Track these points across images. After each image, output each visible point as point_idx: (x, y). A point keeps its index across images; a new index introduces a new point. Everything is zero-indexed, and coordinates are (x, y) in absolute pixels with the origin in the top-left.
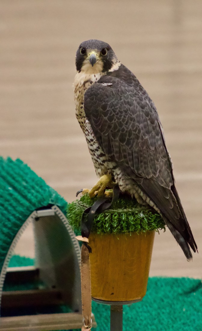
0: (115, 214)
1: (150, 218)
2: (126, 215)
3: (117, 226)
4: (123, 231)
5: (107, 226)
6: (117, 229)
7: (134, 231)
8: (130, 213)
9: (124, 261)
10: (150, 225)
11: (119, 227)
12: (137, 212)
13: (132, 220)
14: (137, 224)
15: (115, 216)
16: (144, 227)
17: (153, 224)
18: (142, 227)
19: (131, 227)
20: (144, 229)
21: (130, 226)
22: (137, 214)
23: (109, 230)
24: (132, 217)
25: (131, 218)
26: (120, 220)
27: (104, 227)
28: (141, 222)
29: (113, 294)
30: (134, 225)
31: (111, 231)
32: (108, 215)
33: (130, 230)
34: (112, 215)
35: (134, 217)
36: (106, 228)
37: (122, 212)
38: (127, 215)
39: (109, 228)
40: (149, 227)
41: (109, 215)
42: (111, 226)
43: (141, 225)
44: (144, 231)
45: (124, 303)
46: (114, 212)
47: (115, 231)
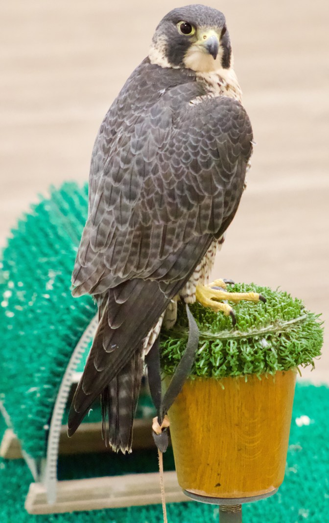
0: (215, 343)
1: (281, 348)
2: (236, 343)
3: (221, 365)
4: (232, 374)
5: (201, 366)
6: (221, 370)
7: (253, 372)
8: (245, 340)
9: (237, 425)
10: (283, 361)
11: (224, 367)
12: (257, 338)
13: (247, 353)
14: (257, 360)
15: (217, 345)
16: (271, 364)
17: (287, 358)
18: (266, 365)
19: (246, 365)
20: (271, 369)
21: (244, 364)
22: (257, 341)
23: (206, 372)
24: (248, 346)
25: (247, 350)
26: (225, 353)
27: (197, 367)
28: (265, 356)
29: (219, 485)
30: (252, 362)
31: (210, 374)
32: (203, 345)
33: (245, 371)
34: (211, 342)
35: (253, 347)
36: (200, 368)
37: (229, 338)
38: (239, 344)
39: (206, 369)
40: (281, 365)
41: (204, 343)
42: (210, 365)
43: (265, 361)
44: (271, 373)
45: (240, 500)
46: (214, 338)
47: (216, 374)
